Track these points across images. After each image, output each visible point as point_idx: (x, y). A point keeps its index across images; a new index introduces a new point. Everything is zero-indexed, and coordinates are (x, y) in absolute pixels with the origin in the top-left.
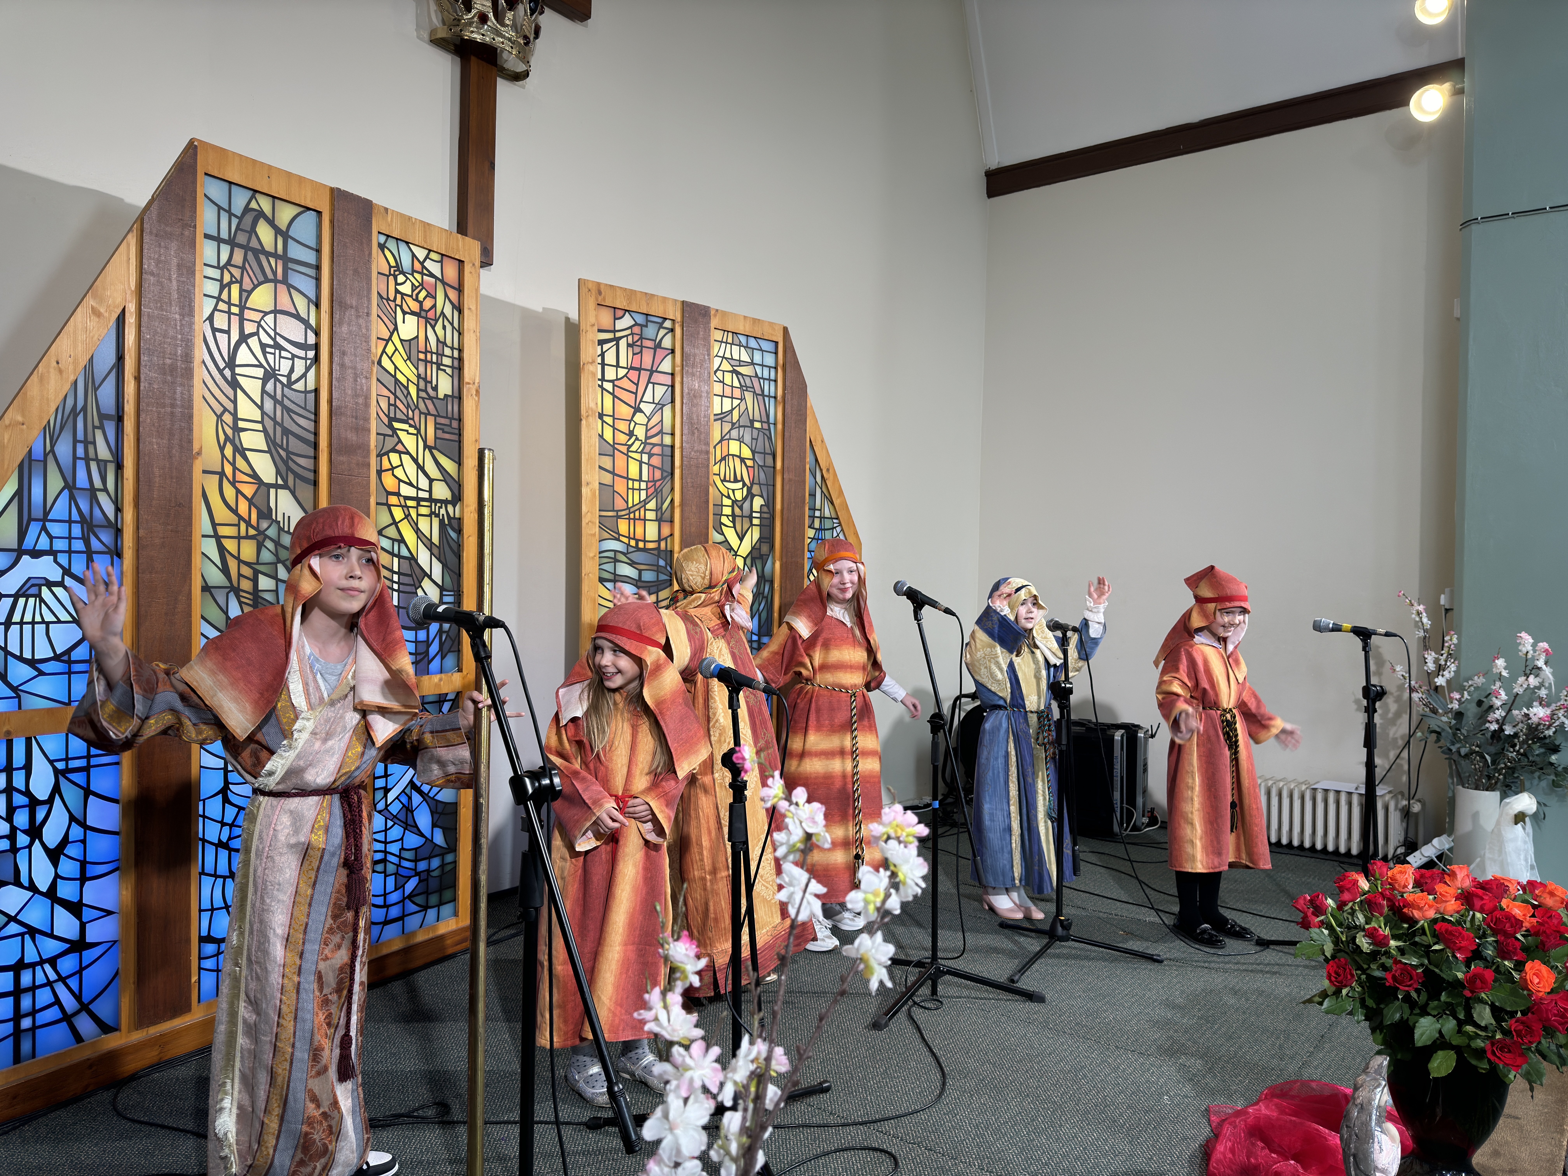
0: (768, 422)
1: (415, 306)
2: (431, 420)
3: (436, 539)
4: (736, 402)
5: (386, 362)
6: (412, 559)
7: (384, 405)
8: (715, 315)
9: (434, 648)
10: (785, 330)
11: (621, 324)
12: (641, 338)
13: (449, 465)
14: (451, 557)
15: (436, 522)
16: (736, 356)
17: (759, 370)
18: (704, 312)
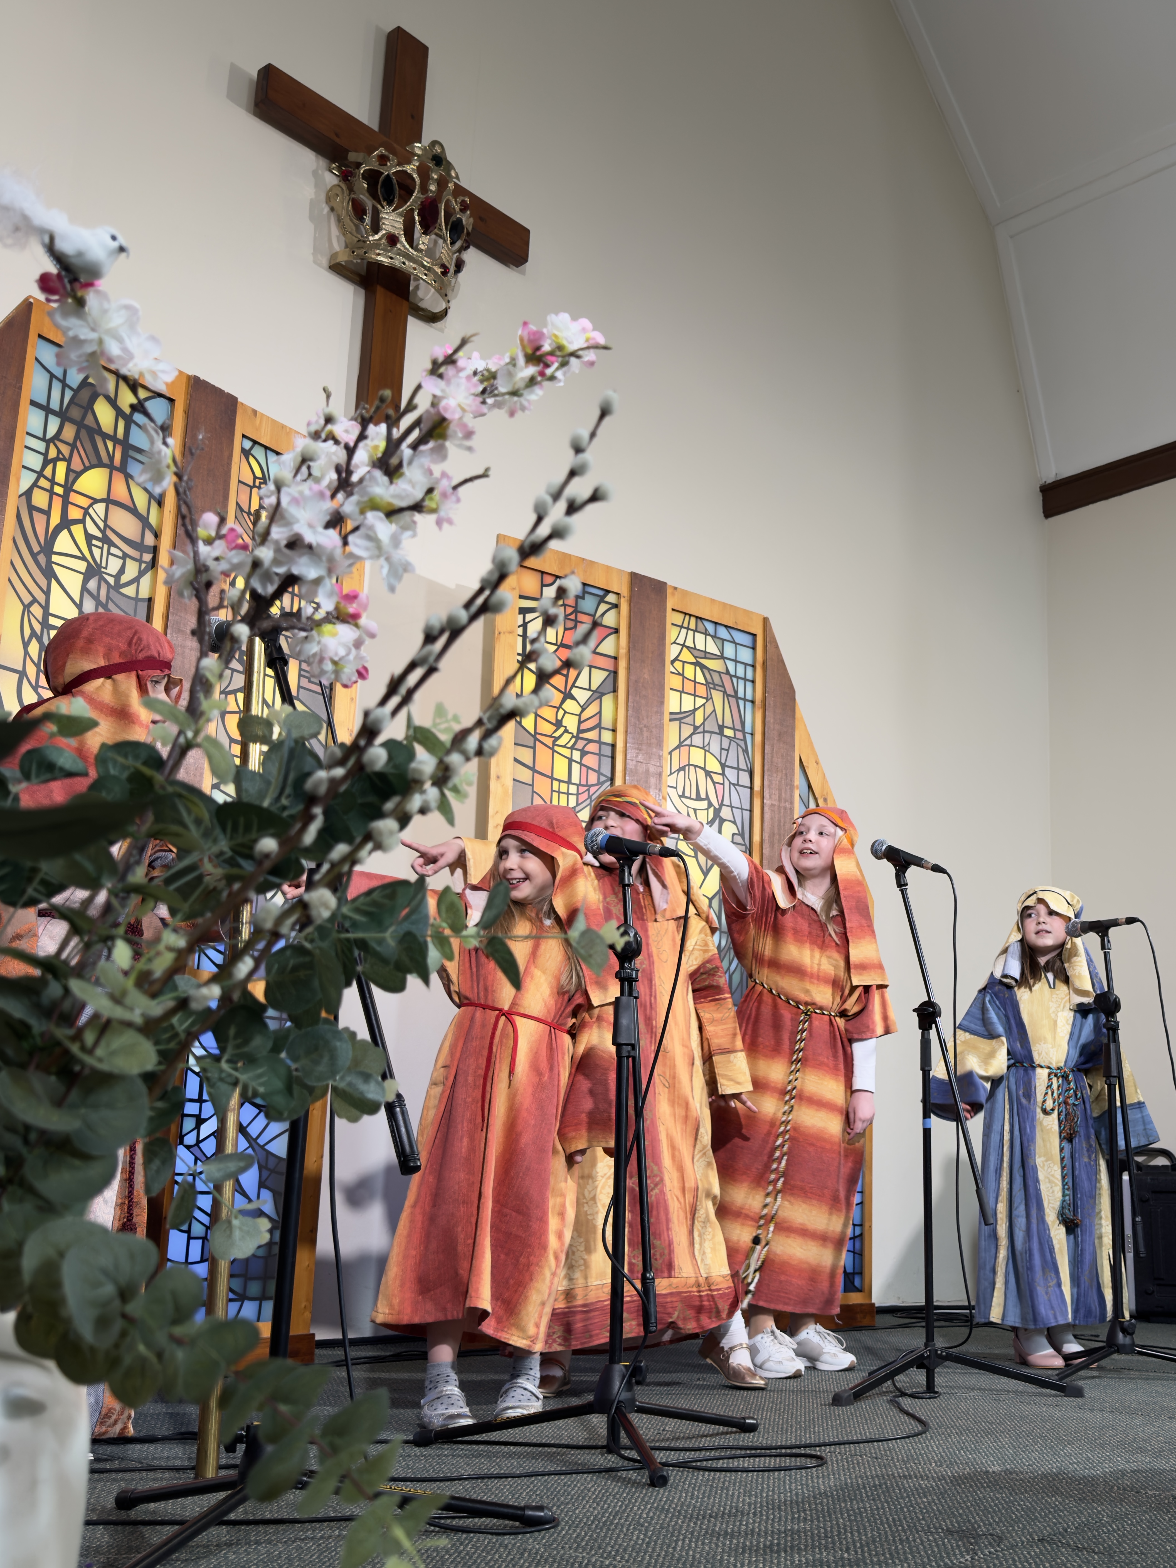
0: (743, 731)
4: (700, 702)
8: (673, 594)
10: (766, 621)
12: (576, 612)
16: (700, 646)
17: (731, 666)
18: (658, 588)
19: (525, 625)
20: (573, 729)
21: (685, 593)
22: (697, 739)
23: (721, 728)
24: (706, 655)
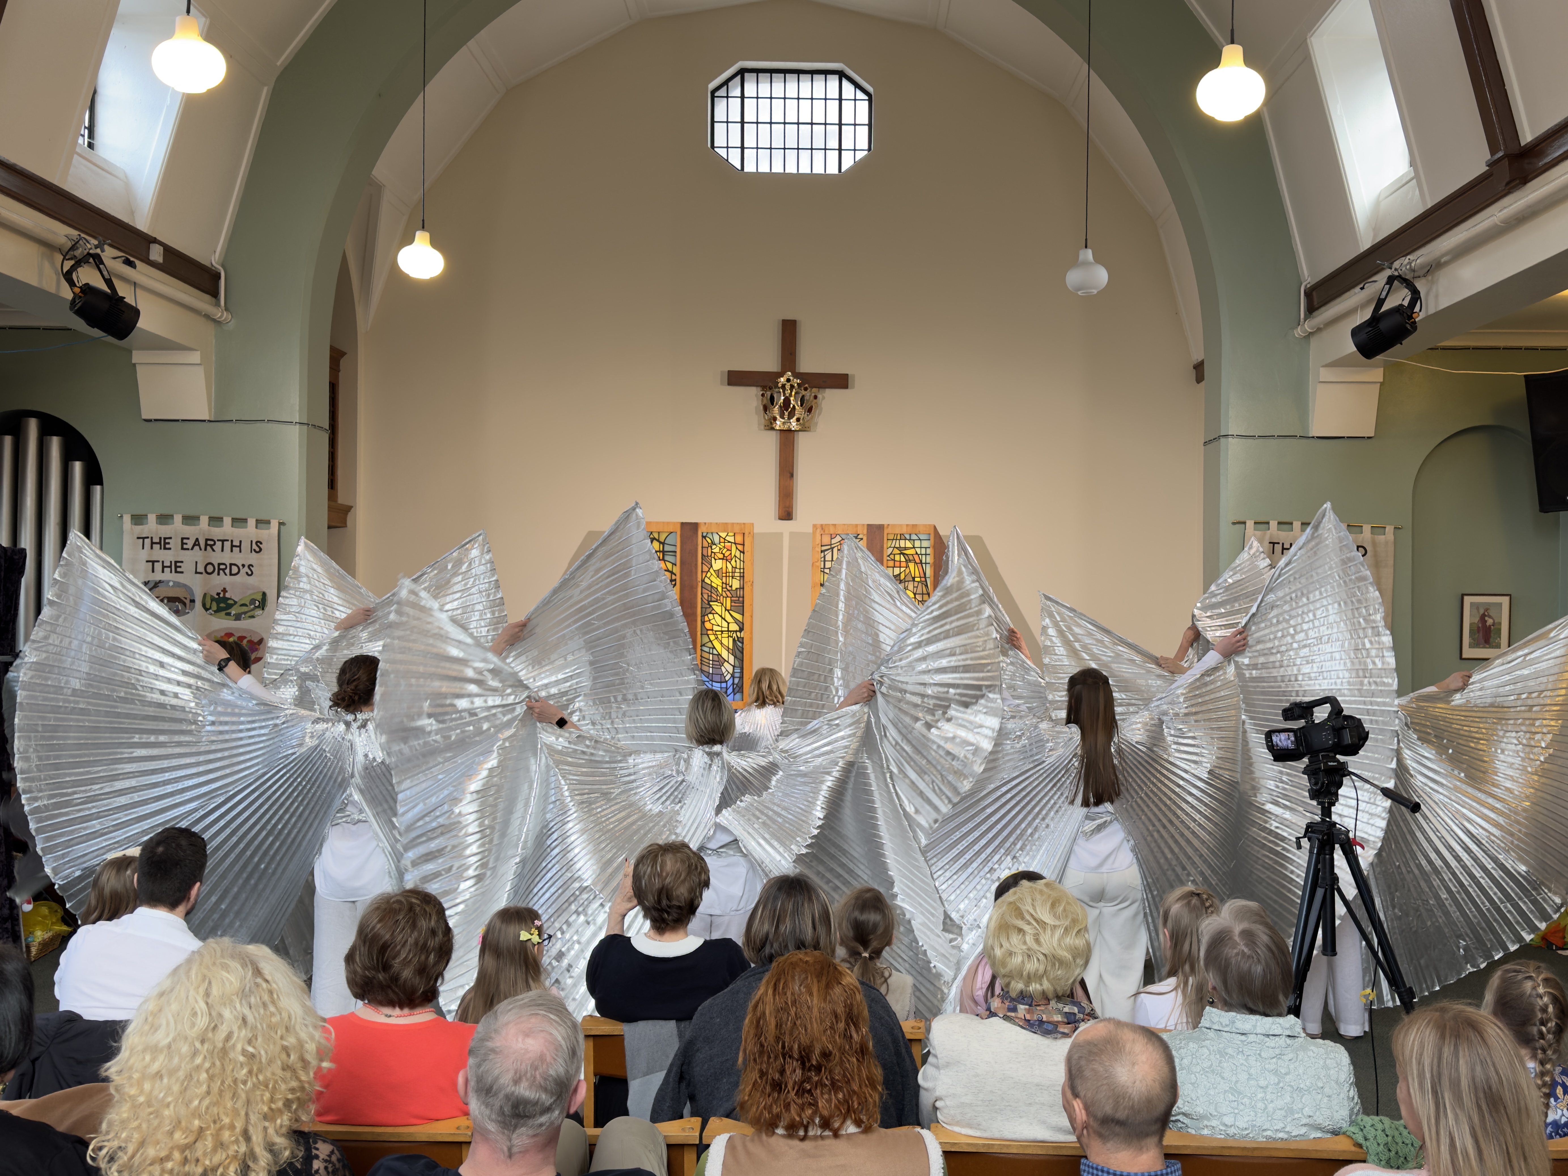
1: (721, 556)
2: (729, 600)
3: (731, 647)
4: (902, 570)
5: (707, 580)
6: (719, 655)
7: (706, 596)
8: (887, 528)
9: (730, 690)
10: (936, 526)
11: (833, 541)
13: (738, 617)
14: (738, 654)
15: (731, 640)
16: (902, 545)
17: (918, 551)
18: (880, 528)
19: (824, 557)
21: (894, 526)
23: (914, 578)
24: (906, 548)
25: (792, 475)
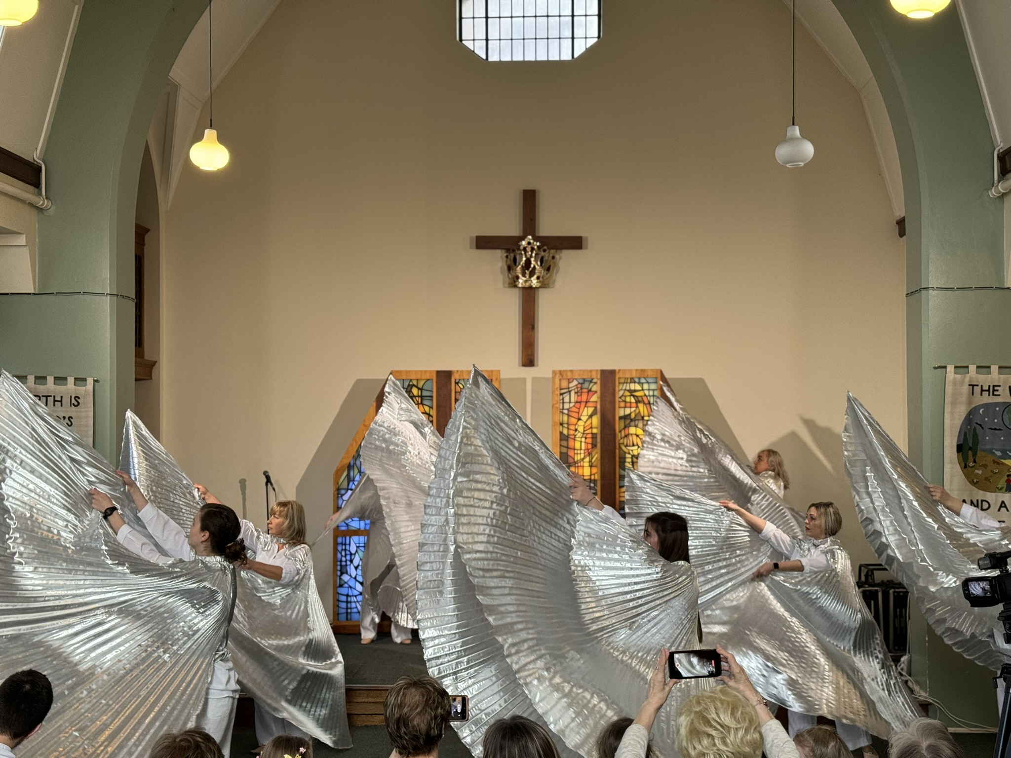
4: (633, 409)
8: (618, 373)
10: (661, 371)
11: (571, 385)
12: (582, 388)
16: (632, 388)
18: (612, 373)
19: (563, 399)
20: (582, 431)
21: (625, 370)
22: (633, 423)
23: (642, 417)
24: (635, 391)
25: (533, 327)
